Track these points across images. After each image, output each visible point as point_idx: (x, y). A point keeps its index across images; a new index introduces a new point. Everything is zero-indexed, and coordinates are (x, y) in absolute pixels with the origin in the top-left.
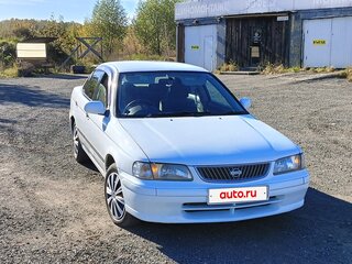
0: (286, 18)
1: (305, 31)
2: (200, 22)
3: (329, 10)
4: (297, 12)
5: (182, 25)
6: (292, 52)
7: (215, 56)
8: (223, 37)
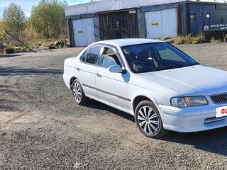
0: (134, 12)
1: (146, 19)
2: (82, 17)
3: (159, 5)
4: (141, 8)
5: (71, 19)
6: (140, 31)
7: (94, 36)
8: (98, 25)
